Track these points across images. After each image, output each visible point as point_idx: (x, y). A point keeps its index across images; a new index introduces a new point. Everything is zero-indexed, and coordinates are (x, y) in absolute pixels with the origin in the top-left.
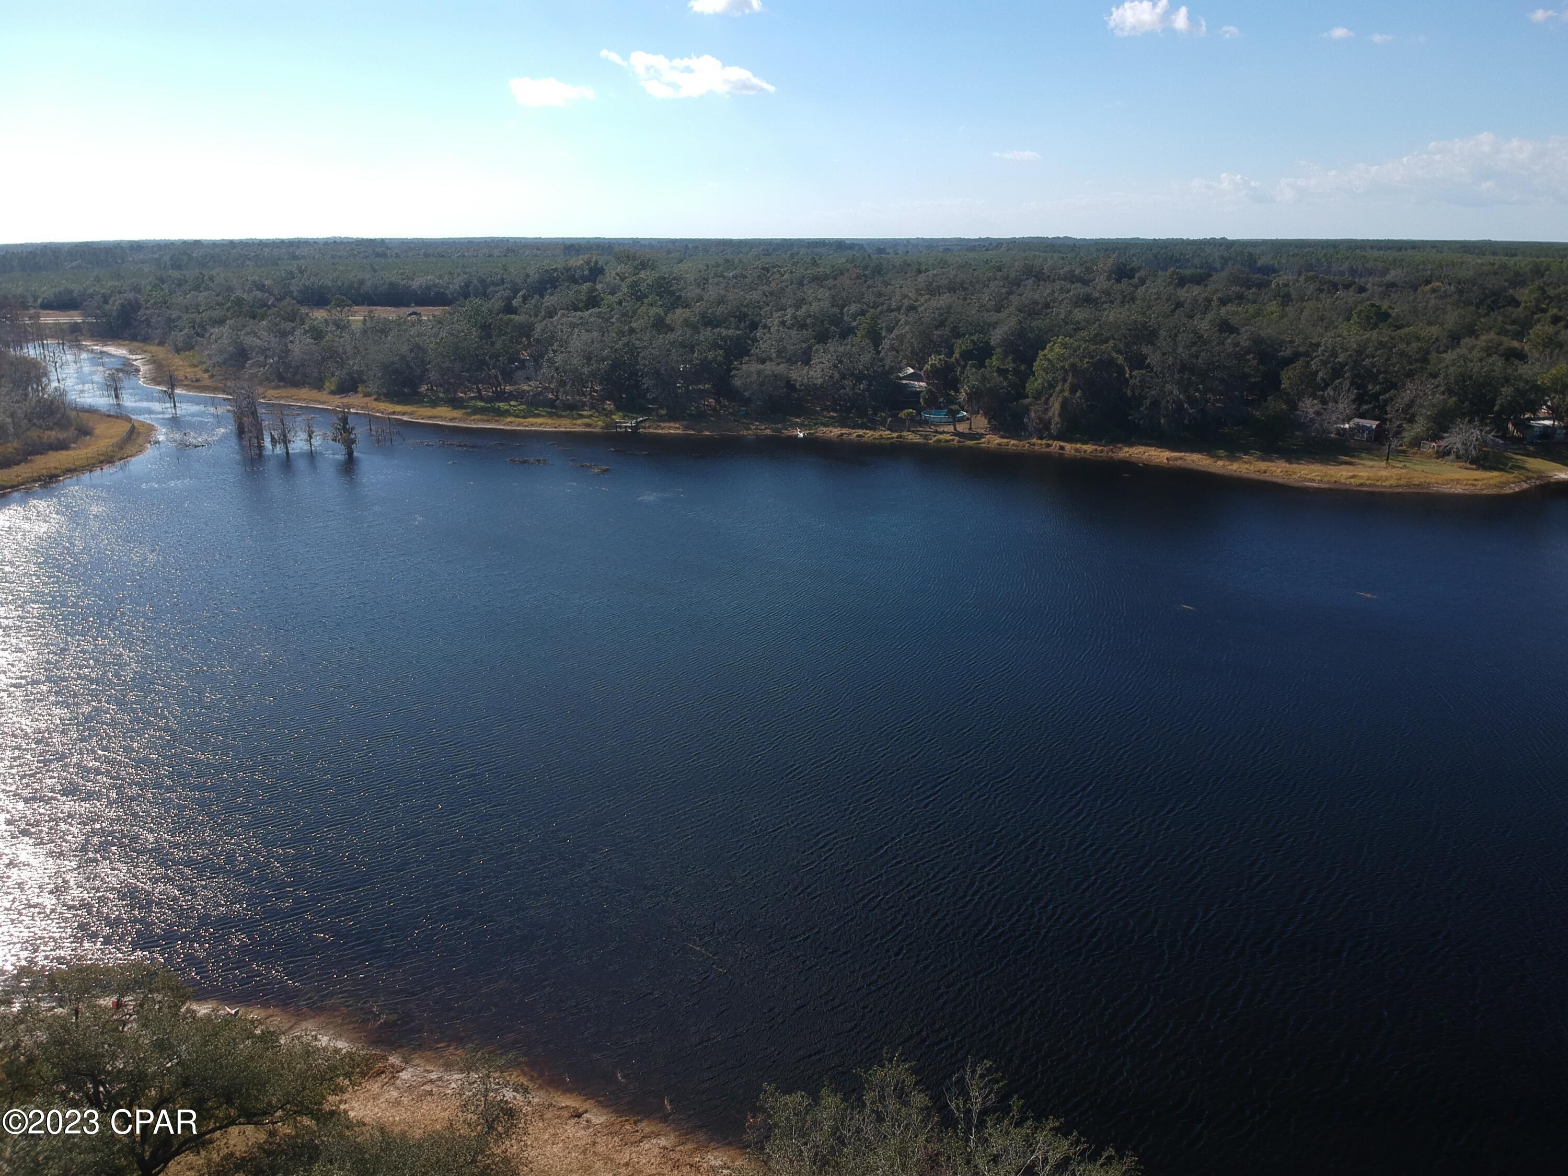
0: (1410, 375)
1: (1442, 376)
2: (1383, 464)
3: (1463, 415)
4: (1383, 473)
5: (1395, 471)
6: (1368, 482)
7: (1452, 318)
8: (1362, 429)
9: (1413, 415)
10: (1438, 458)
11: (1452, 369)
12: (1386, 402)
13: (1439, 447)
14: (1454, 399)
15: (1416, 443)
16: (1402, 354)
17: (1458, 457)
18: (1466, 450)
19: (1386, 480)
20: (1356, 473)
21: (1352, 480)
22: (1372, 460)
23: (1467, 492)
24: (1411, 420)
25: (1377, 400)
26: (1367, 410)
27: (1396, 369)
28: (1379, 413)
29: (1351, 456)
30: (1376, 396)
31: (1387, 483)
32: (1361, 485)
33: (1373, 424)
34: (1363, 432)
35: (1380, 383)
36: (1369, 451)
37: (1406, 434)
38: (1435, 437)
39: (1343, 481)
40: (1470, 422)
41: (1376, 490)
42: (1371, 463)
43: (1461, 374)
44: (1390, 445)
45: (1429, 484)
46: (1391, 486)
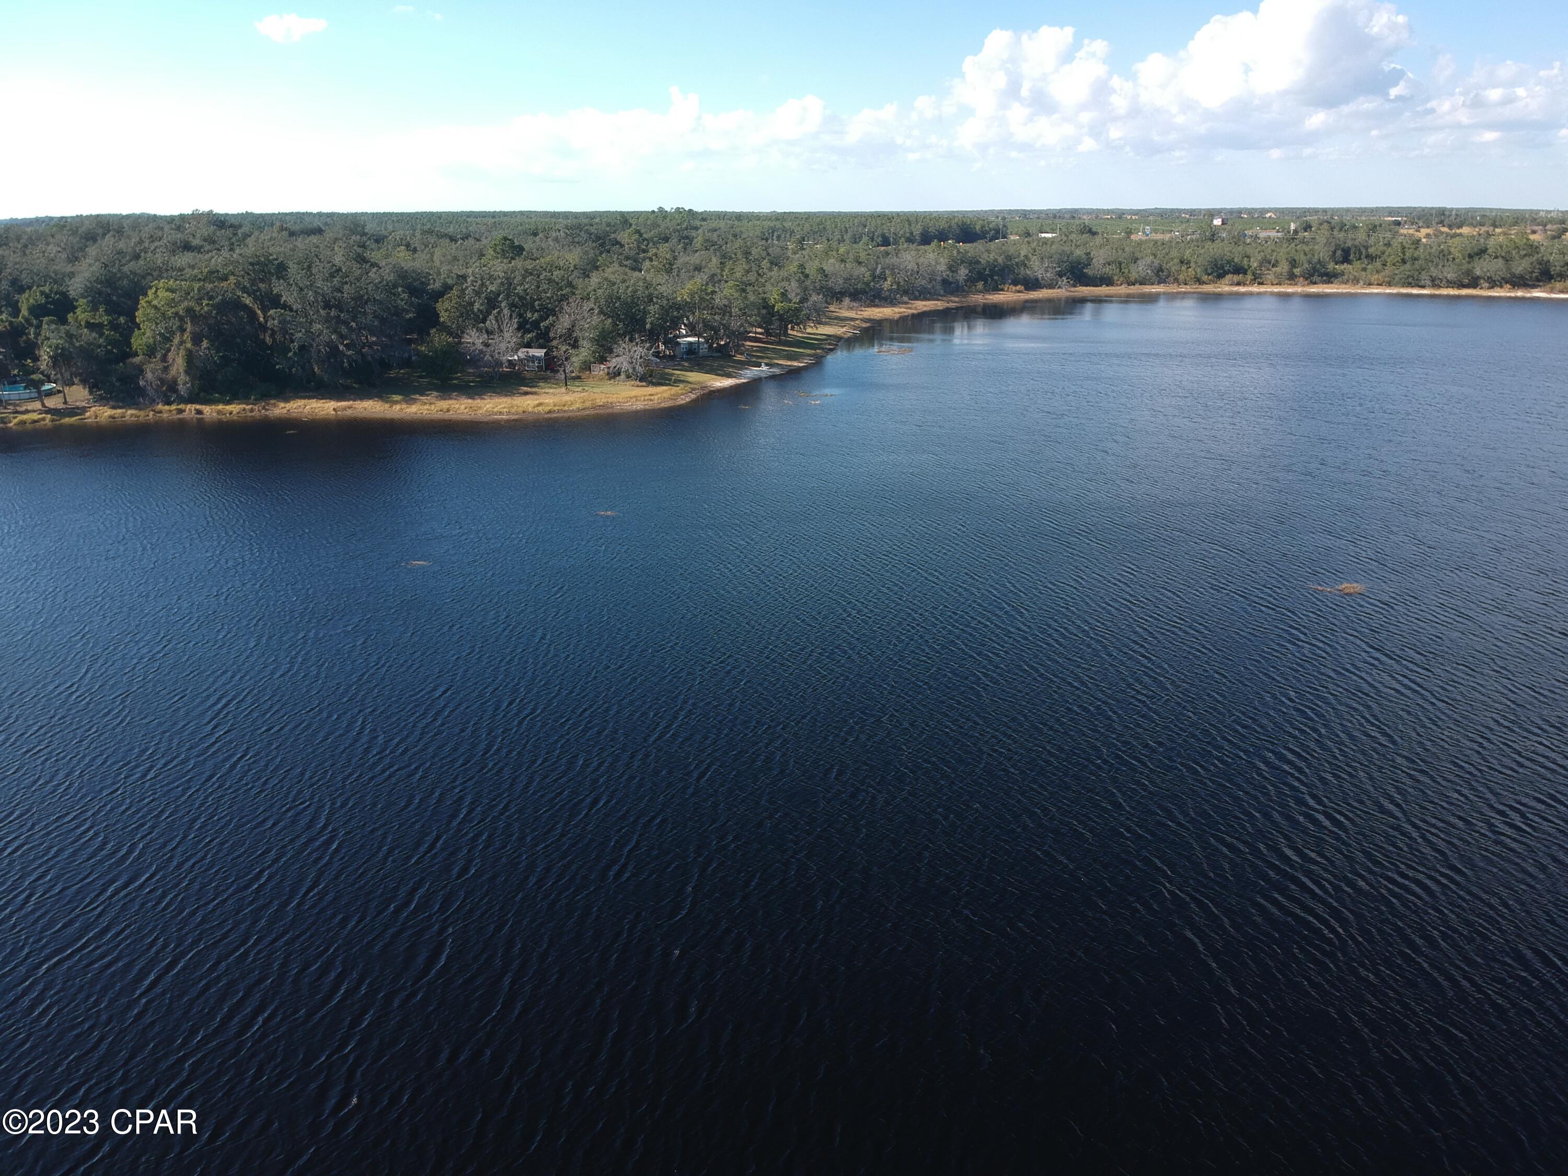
0: (564, 298)
1: (592, 300)
2: (563, 390)
3: (622, 336)
4: (567, 398)
5: (577, 395)
6: (556, 408)
8: (533, 359)
9: (576, 341)
10: (610, 379)
11: (600, 292)
12: (548, 329)
13: (609, 368)
14: (610, 320)
15: (586, 367)
16: (550, 281)
17: (628, 377)
18: (634, 368)
19: (572, 404)
20: (541, 401)
21: (540, 408)
22: (551, 388)
23: (647, 407)
24: (575, 345)
25: (538, 328)
26: (531, 339)
27: (548, 295)
28: (543, 339)
29: (530, 387)
30: (536, 324)
31: (574, 407)
32: (550, 412)
33: (540, 353)
34: (533, 362)
35: (536, 311)
36: (545, 379)
37: (574, 359)
38: (602, 360)
39: (530, 409)
40: (631, 340)
41: (566, 415)
42: (551, 391)
43: (610, 297)
44: (564, 371)
45: (611, 403)
46: (578, 410)
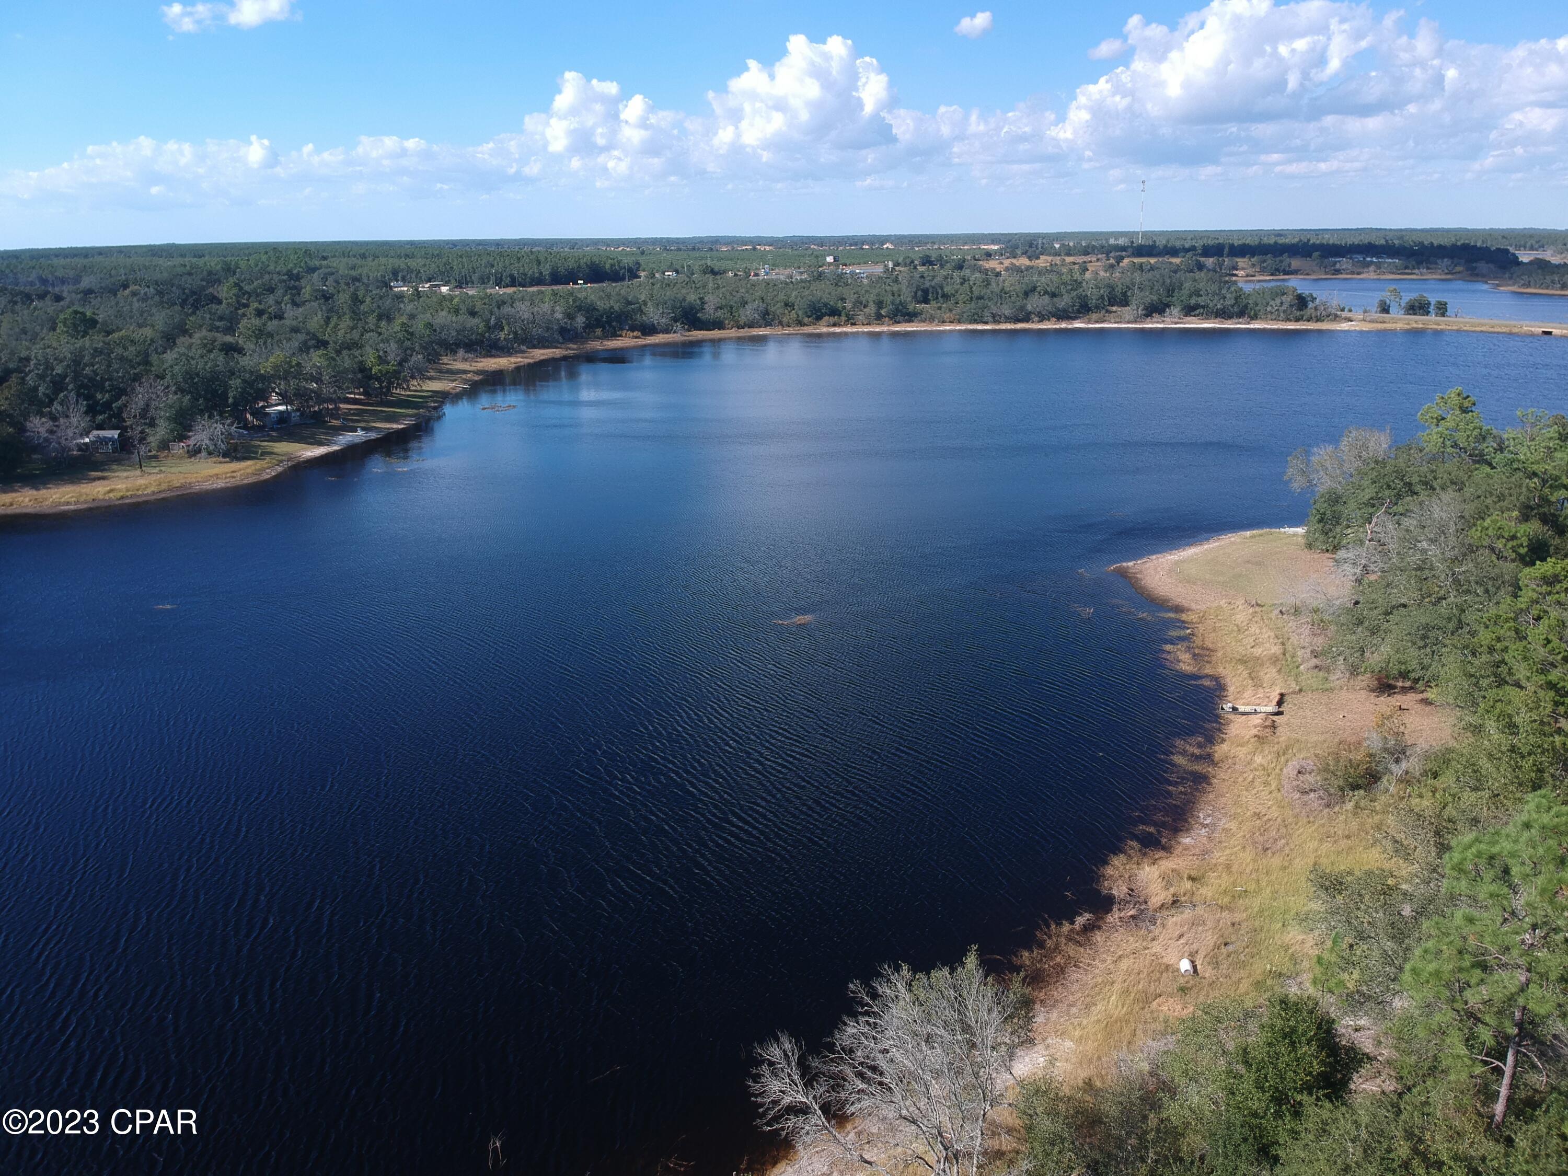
0: (136, 378)
1: (168, 377)
2: (138, 472)
3: (201, 412)
4: (141, 482)
5: (153, 478)
6: (129, 494)
7: (161, 319)
8: (105, 441)
9: (153, 419)
10: (190, 457)
11: (177, 368)
12: (120, 410)
13: (188, 446)
14: (188, 397)
15: (164, 446)
16: (122, 359)
17: (210, 453)
18: (215, 445)
19: (147, 488)
20: (113, 487)
21: (111, 495)
22: (125, 470)
23: (229, 485)
24: (152, 424)
25: (111, 409)
26: (103, 421)
27: (120, 374)
28: (116, 421)
29: (102, 471)
30: (107, 406)
31: (149, 491)
32: (122, 498)
33: (115, 434)
34: (106, 444)
35: (107, 391)
36: (119, 462)
37: (150, 439)
38: (181, 438)
39: (101, 497)
40: (210, 417)
41: (139, 500)
42: (125, 474)
43: (187, 372)
44: (139, 453)
45: (190, 483)
46: (153, 493)
